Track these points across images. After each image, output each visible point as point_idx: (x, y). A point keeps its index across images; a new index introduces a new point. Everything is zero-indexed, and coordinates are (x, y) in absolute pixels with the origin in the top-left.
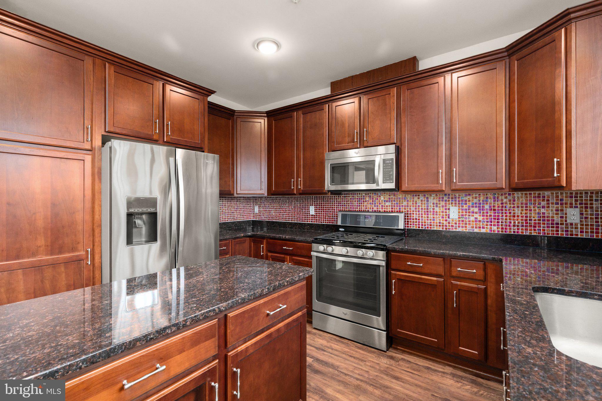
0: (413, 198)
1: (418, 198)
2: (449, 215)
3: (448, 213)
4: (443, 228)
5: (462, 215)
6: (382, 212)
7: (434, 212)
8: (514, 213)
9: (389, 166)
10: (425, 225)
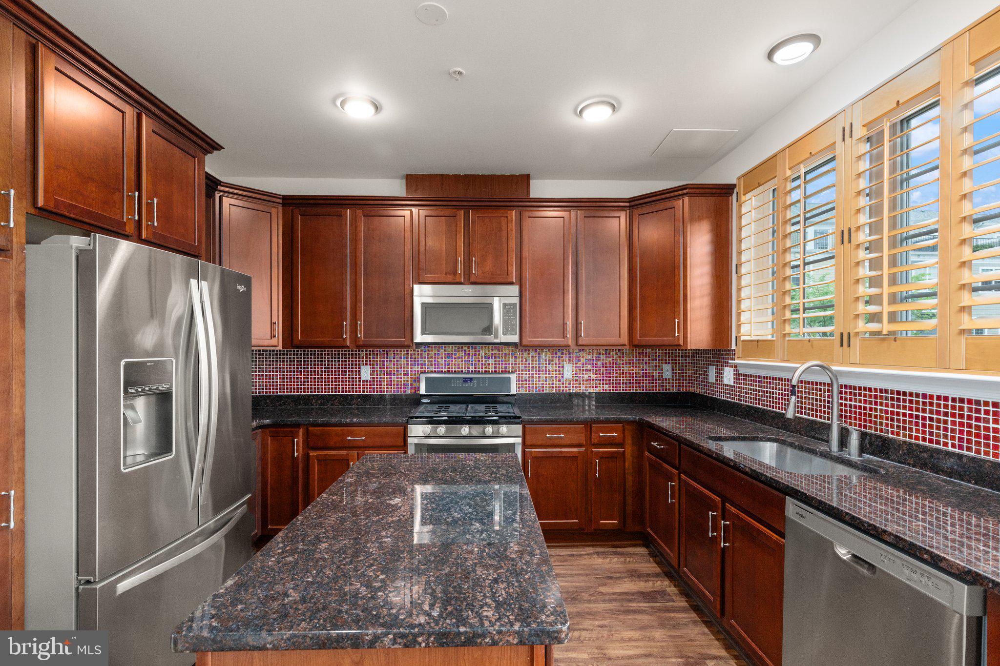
0: (523, 354)
1: (529, 354)
2: (563, 374)
3: (561, 372)
4: (556, 390)
5: (576, 374)
6: (482, 373)
7: (546, 370)
8: (623, 370)
9: (511, 313)
10: (536, 388)
